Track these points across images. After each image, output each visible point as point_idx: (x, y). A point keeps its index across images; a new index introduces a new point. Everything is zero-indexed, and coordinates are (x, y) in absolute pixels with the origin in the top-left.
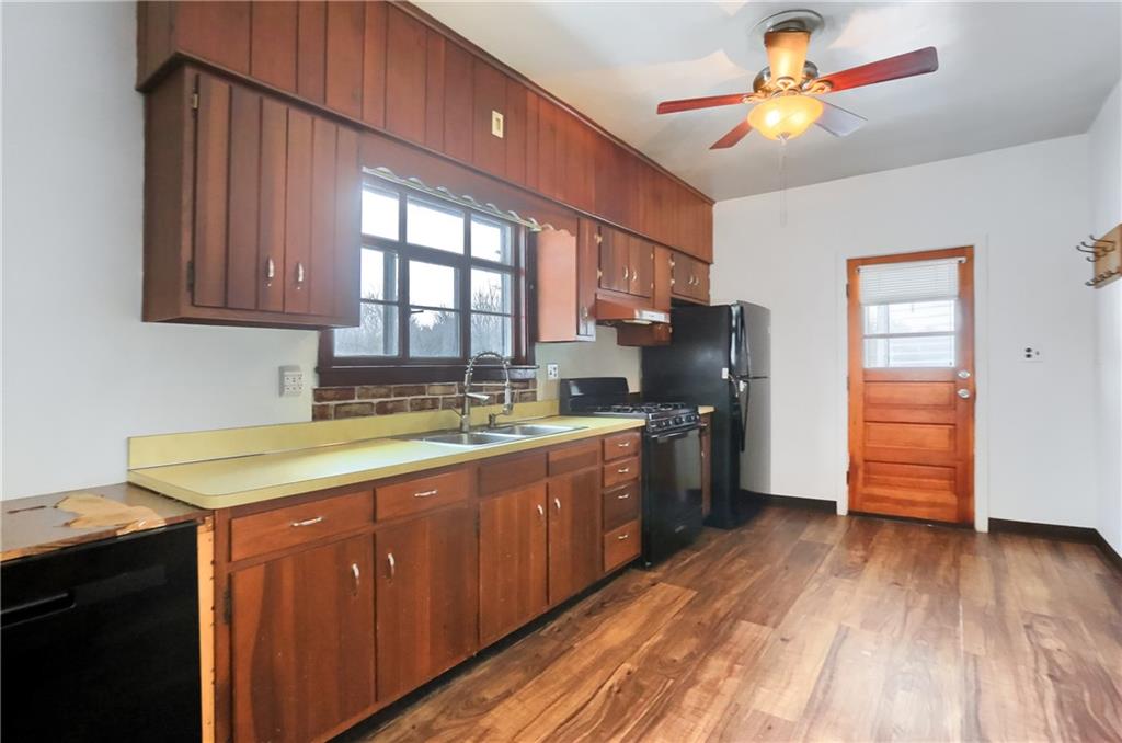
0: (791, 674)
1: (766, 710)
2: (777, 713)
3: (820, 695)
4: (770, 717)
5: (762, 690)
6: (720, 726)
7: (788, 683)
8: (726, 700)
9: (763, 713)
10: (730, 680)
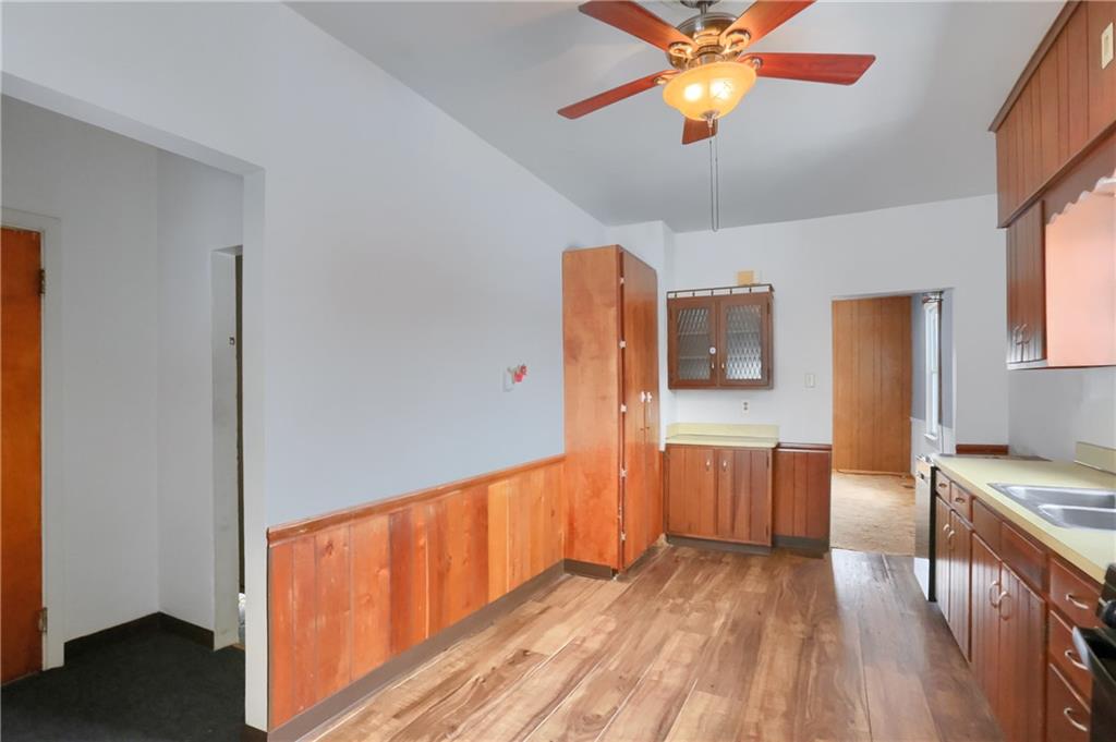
0: (699, 727)
1: (717, 698)
2: (709, 696)
3: (674, 709)
4: (713, 693)
5: (723, 712)
6: (747, 686)
7: (701, 717)
8: (752, 702)
9: (719, 695)
10: (755, 720)
